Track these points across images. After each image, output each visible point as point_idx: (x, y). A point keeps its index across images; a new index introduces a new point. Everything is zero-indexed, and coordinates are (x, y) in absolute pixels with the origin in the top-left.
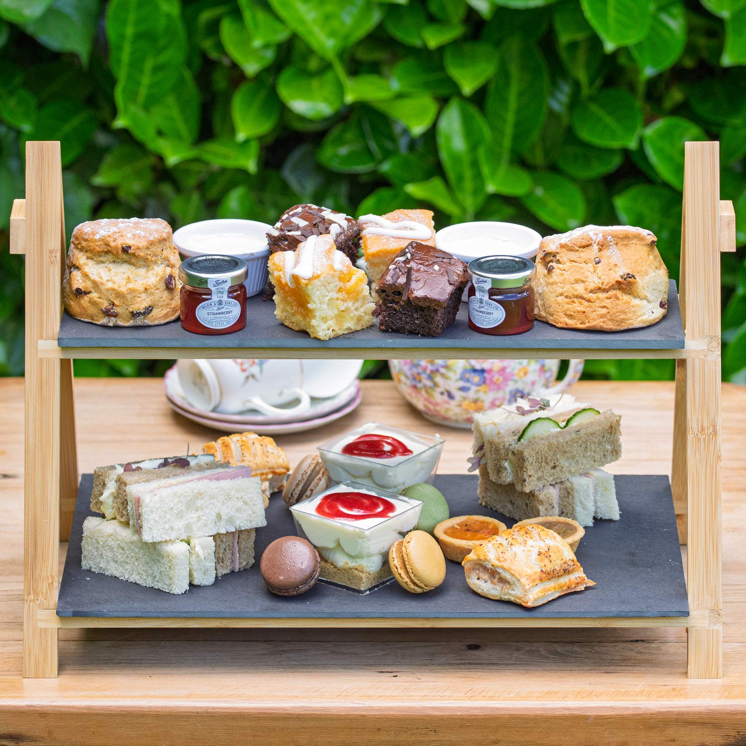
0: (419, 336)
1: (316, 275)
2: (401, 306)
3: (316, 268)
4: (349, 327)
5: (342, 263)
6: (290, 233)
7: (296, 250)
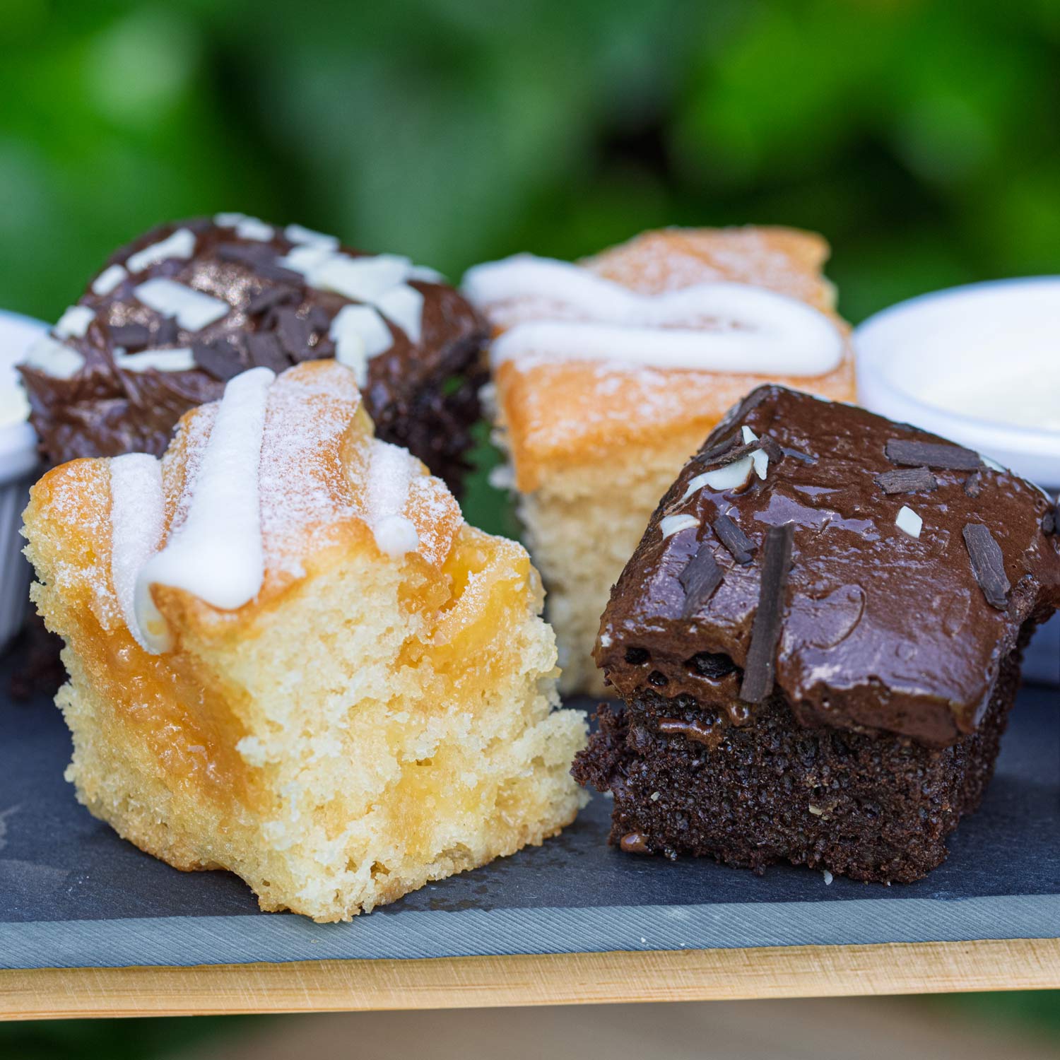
0: (829, 879)
1: (280, 584)
2: (733, 730)
3: (280, 544)
4: (459, 846)
5: (413, 510)
6: (139, 363)
7: (166, 449)
